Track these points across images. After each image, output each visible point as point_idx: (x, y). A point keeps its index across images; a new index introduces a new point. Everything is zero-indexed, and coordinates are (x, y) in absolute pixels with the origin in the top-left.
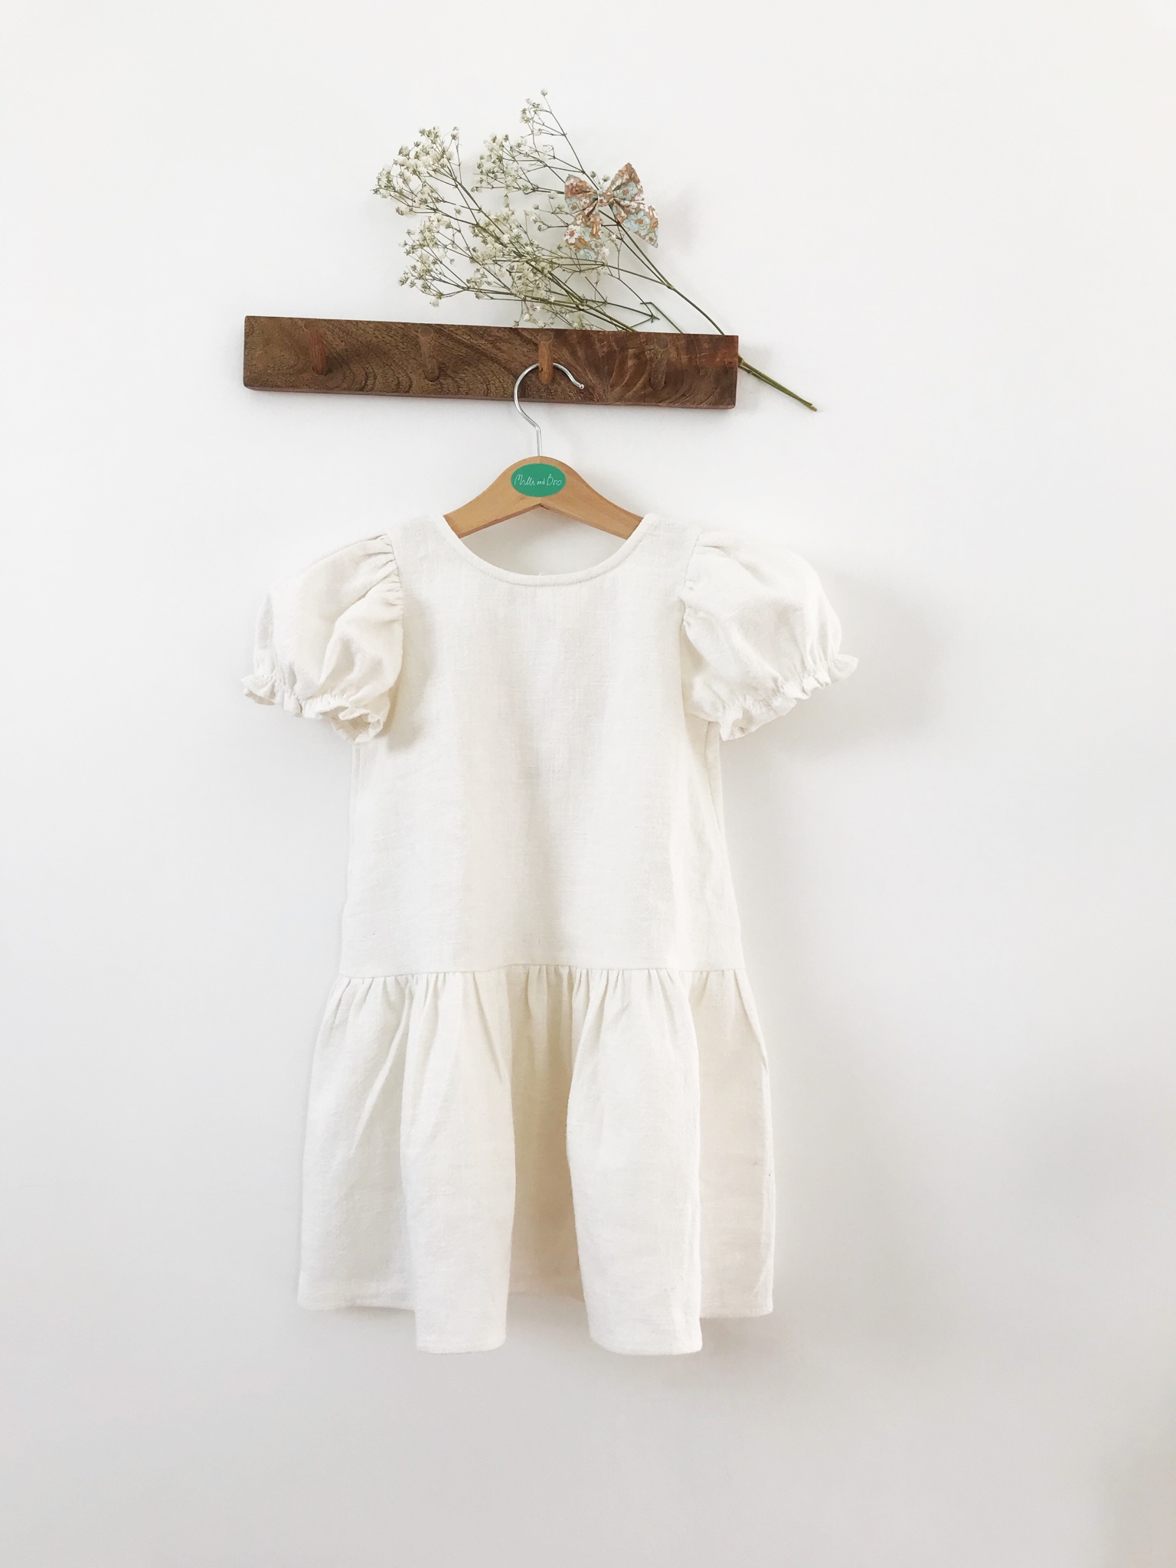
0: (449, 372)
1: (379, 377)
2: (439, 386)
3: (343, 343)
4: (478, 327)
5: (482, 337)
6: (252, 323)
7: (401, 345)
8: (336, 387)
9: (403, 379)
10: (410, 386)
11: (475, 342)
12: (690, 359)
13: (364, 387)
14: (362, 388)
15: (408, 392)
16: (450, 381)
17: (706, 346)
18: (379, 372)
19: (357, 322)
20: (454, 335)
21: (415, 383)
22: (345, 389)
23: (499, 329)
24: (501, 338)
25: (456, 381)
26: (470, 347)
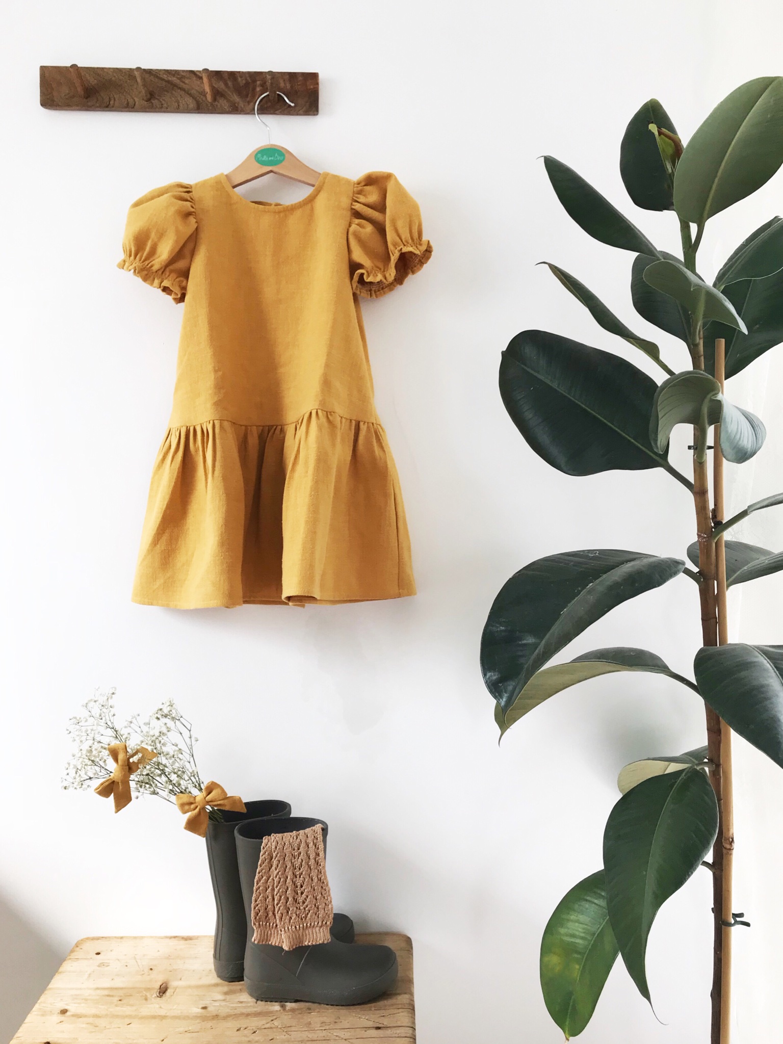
0: (156, 97)
1: (117, 99)
2: (151, 104)
3: (96, 81)
4: (171, 70)
5: (174, 75)
6: (43, 69)
7: (129, 81)
8: (93, 106)
9: (131, 101)
10: (135, 105)
11: (170, 79)
12: (292, 87)
13: (108, 105)
14: (107, 106)
15: (133, 108)
16: (156, 101)
17: (301, 78)
18: (116, 97)
19: (103, 68)
20: (158, 75)
21: (137, 103)
22: (97, 107)
23: (183, 71)
24: (184, 76)
25: (161, 102)
26: (168, 82)
